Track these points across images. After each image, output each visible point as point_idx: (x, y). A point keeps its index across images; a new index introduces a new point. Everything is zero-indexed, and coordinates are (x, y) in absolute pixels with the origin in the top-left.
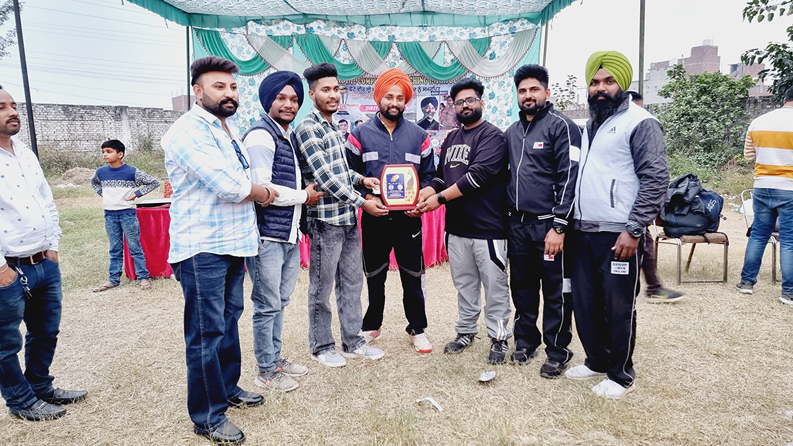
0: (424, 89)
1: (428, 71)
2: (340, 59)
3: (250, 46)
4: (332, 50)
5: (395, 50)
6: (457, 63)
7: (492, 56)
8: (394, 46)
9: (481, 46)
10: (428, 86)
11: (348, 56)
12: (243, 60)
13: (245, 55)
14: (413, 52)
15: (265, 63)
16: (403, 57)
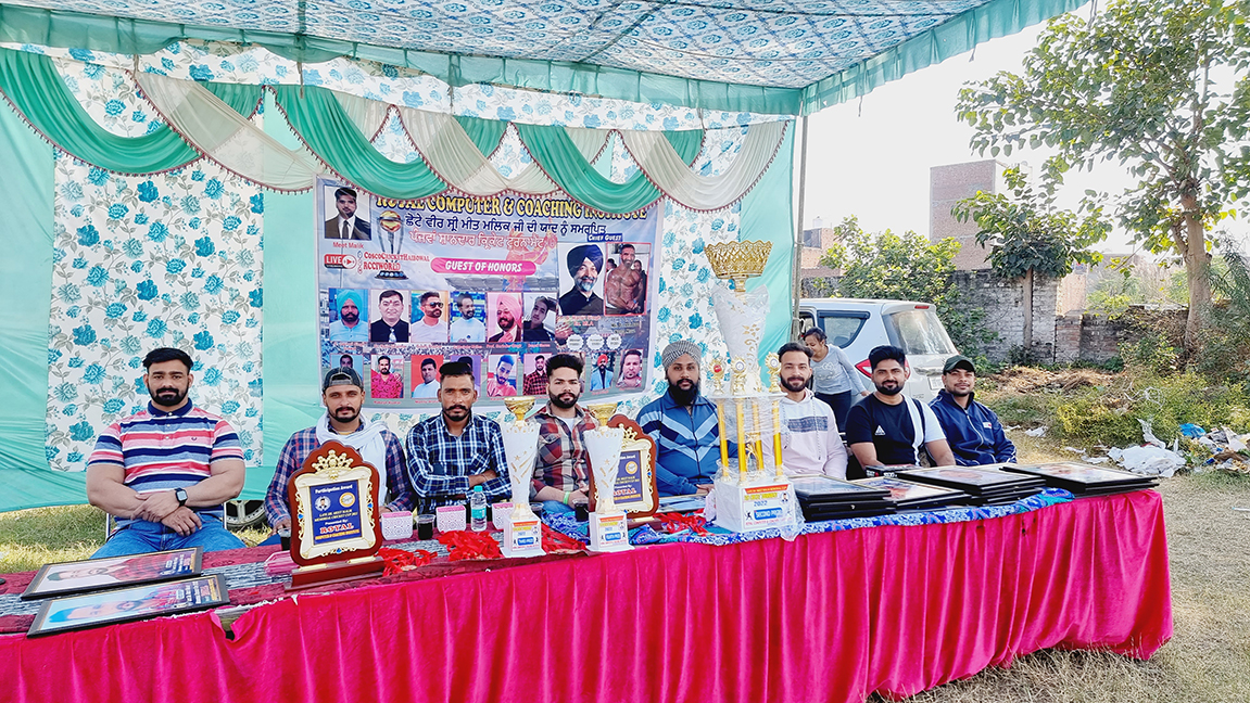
0: (574, 228)
2: (386, 151)
3: (144, 103)
5: (512, 140)
6: (642, 177)
8: (510, 128)
10: (582, 222)
11: (405, 144)
12: (124, 135)
13: (129, 122)
14: (550, 147)
15: (184, 146)
16: (530, 155)
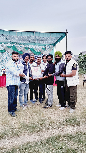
1: (35, 53)
2: (19, 50)
3: (3, 47)
4: (18, 49)
5: (29, 49)
6: (40, 52)
7: (46, 51)
8: (29, 48)
9: (44, 49)
11: (21, 50)
13: (2, 49)
14: (32, 50)
15: (5, 51)
16: (30, 50)
